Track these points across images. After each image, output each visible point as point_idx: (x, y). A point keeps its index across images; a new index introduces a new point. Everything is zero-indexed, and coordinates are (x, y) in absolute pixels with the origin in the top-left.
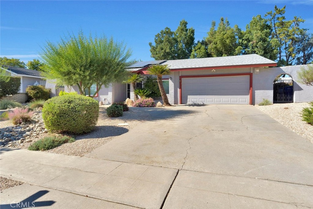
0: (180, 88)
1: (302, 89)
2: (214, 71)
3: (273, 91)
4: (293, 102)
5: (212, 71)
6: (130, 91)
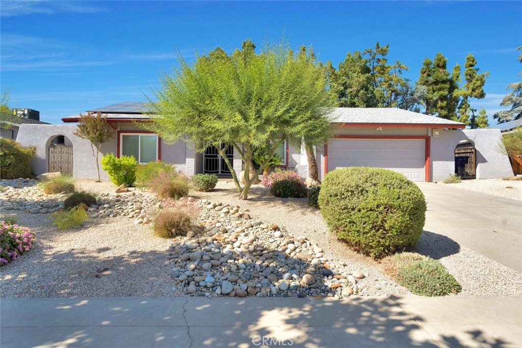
0: (326, 155)
1: (487, 162)
2: (379, 129)
3: (454, 162)
4: (475, 178)
5: (378, 129)
6: (232, 157)
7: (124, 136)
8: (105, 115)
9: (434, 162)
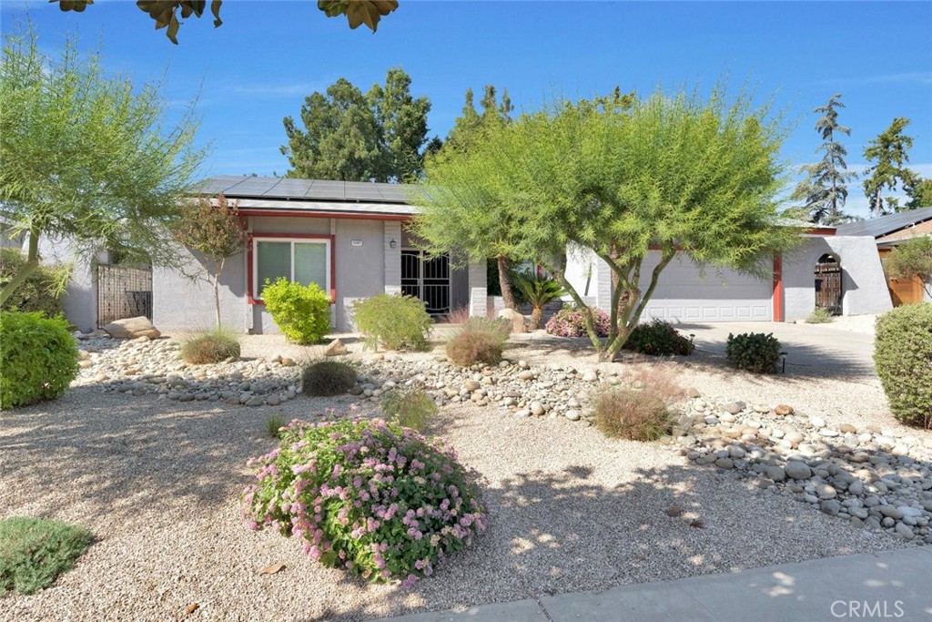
1: (858, 287)
3: (814, 289)
7: (260, 244)
8: (234, 200)
9: (786, 290)
